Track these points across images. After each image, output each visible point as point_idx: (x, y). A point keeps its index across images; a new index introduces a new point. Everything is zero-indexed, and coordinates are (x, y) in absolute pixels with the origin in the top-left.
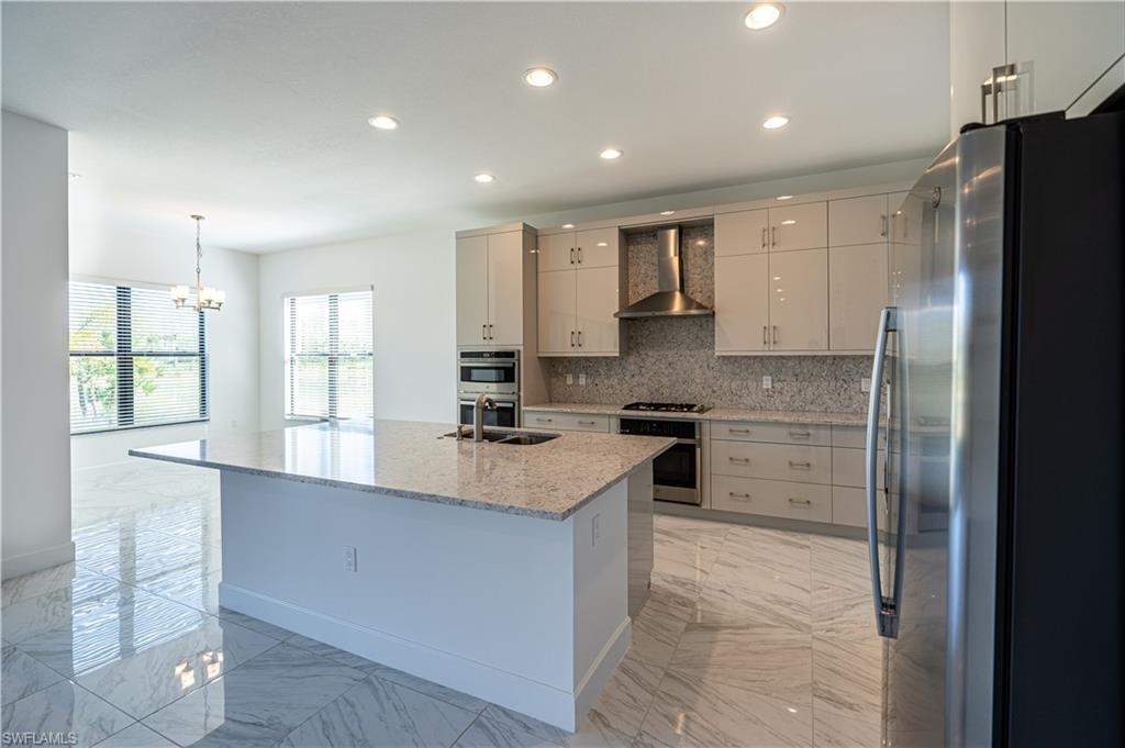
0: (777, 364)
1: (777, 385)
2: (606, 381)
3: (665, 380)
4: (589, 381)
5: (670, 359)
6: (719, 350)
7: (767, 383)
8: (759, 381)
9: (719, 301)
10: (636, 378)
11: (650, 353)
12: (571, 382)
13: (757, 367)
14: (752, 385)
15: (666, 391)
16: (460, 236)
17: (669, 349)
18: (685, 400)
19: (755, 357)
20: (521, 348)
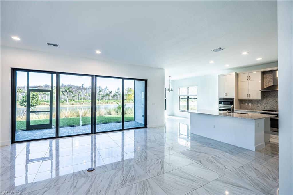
4: (252, 105)
10: (266, 105)
12: (247, 105)
16: (219, 76)
20: (234, 98)
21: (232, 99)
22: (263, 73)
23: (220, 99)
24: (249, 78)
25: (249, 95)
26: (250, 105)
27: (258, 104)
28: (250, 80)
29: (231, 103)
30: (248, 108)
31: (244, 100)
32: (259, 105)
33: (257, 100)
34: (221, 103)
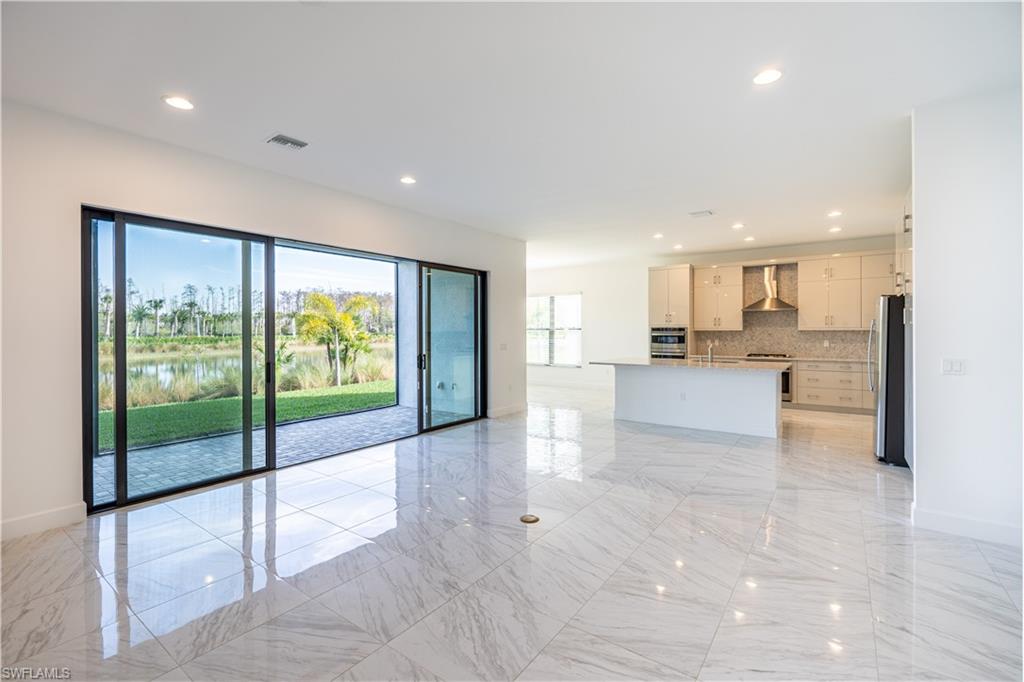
0: (832, 335)
1: (833, 345)
2: (732, 343)
3: (767, 342)
4: (721, 344)
5: (770, 332)
6: (801, 327)
7: (826, 344)
8: (821, 343)
9: (801, 304)
13: (821, 336)
14: (818, 345)
15: (767, 349)
16: (650, 270)
17: (769, 327)
19: (820, 331)
20: (688, 326)
21: (682, 329)
22: (746, 269)
23: (653, 330)
24: (717, 280)
25: (717, 321)
26: (717, 343)
27: (733, 341)
28: (719, 285)
29: (681, 340)
31: (703, 332)
32: (736, 343)
34: (655, 339)
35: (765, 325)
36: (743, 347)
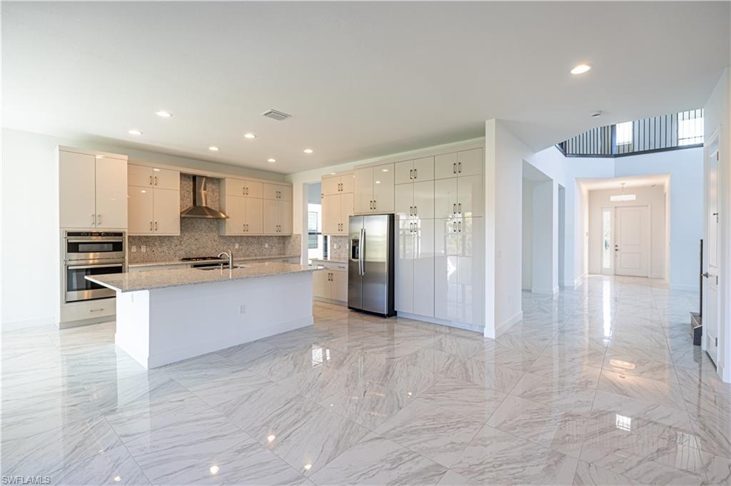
2: (159, 249)
3: (194, 247)
4: (148, 249)
5: (197, 237)
7: (237, 246)
10: (178, 247)
11: (186, 234)
12: (135, 251)
13: (233, 240)
15: (194, 253)
17: (196, 232)
18: (204, 255)
20: (126, 231)
21: (120, 234)
23: (70, 234)
24: (153, 181)
25: (154, 225)
26: (143, 249)
27: (161, 247)
28: (156, 186)
29: (116, 247)
30: (138, 259)
32: (165, 249)
33: (160, 236)
34: (73, 248)
35: (192, 230)
36: (172, 252)
